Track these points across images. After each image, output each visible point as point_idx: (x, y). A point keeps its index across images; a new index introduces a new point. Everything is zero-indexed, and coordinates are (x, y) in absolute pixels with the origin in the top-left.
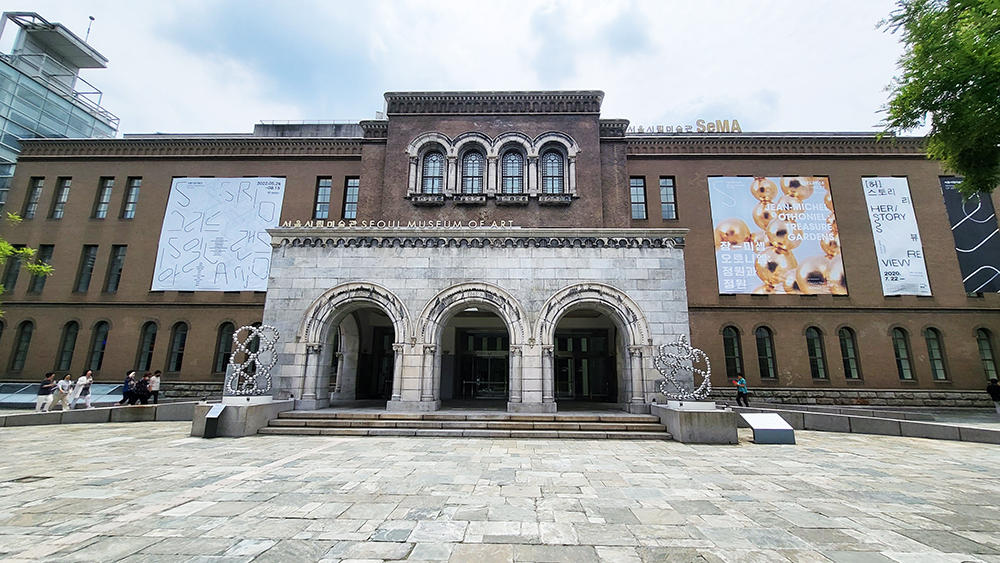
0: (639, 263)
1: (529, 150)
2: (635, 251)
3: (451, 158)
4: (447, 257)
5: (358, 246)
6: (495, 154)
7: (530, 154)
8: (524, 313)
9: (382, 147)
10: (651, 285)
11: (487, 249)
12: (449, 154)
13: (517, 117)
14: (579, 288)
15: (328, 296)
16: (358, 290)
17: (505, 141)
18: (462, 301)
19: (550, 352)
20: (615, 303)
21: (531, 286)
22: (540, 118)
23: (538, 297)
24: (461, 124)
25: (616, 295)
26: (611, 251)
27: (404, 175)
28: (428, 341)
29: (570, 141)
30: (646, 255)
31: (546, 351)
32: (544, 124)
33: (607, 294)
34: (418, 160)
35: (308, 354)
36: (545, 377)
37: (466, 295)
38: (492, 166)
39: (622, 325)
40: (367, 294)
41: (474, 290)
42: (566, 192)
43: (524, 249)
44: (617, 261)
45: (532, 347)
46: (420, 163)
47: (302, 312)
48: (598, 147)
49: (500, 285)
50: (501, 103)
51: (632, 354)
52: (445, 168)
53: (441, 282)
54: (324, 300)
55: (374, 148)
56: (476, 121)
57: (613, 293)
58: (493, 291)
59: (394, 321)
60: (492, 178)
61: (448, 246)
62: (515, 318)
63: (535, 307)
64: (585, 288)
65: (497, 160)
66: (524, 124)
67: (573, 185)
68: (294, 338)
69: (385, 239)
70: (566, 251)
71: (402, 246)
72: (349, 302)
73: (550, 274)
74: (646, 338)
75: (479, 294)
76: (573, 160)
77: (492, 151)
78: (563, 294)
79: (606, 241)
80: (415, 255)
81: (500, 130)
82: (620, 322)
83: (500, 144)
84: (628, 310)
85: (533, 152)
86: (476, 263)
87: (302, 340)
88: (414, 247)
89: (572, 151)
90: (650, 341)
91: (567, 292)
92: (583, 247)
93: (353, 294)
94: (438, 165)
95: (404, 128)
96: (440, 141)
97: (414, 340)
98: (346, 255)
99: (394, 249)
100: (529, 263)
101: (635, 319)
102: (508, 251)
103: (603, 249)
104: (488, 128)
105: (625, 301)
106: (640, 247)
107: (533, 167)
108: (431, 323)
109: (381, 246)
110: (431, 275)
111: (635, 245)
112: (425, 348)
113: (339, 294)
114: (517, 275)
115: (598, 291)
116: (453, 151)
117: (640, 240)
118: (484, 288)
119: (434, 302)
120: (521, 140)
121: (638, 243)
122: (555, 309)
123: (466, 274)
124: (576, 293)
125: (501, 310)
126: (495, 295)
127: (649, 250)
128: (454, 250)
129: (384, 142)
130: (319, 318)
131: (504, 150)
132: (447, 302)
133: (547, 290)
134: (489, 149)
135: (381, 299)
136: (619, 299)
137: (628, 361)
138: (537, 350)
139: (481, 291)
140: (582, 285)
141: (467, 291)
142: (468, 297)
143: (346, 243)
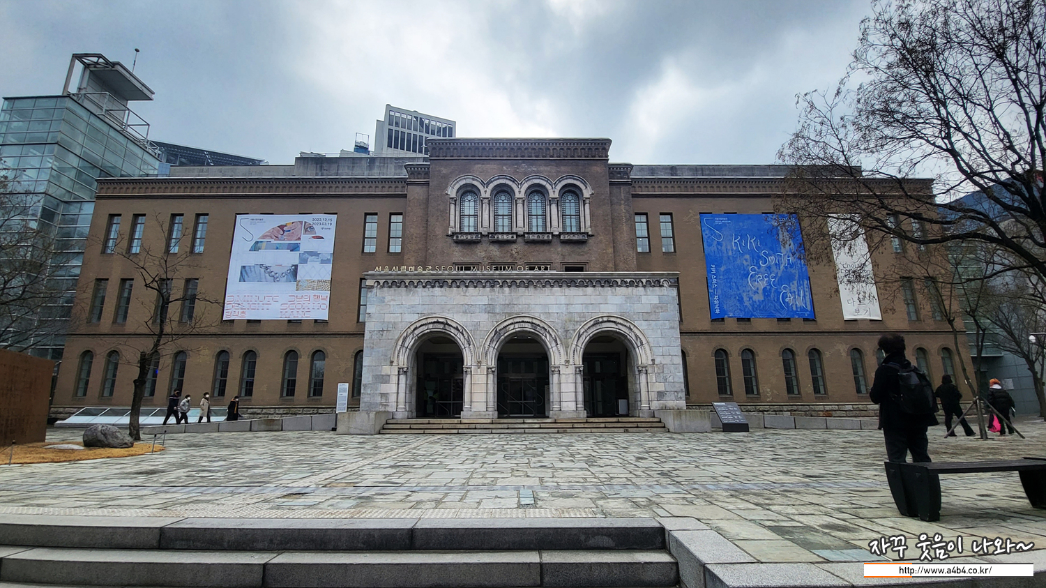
0: (644, 299)
1: (551, 192)
2: (641, 289)
3: (485, 198)
4: (501, 296)
5: (433, 287)
6: (522, 195)
7: (551, 195)
8: (561, 340)
9: (425, 188)
10: (653, 317)
11: (531, 289)
12: (483, 195)
13: (539, 162)
14: (600, 320)
15: (412, 328)
16: (434, 322)
17: (530, 183)
18: (514, 331)
19: (580, 371)
20: (627, 330)
21: (565, 318)
22: (559, 162)
23: (571, 327)
24: (492, 168)
25: (628, 325)
26: (623, 290)
27: (445, 214)
28: (489, 363)
29: (585, 184)
30: (649, 293)
31: (578, 369)
32: (563, 168)
33: (621, 324)
34: (456, 200)
35: (399, 375)
36: (577, 391)
37: (517, 326)
38: (520, 206)
39: (632, 349)
40: (442, 326)
41: (523, 322)
42: (583, 230)
43: (559, 289)
44: (628, 298)
45: (567, 367)
46: (458, 203)
47: (394, 341)
48: (608, 189)
49: (542, 318)
50: (526, 149)
51: (640, 371)
52: (480, 207)
53: (498, 316)
54: (409, 331)
55: (417, 189)
56: (505, 165)
57: (625, 323)
58: (538, 322)
59: (463, 347)
60: (520, 217)
61: (501, 287)
62: (554, 344)
63: (569, 335)
64: (605, 319)
65: (524, 201)
66: (546, 168)
67: (588, 223)
68: (389, 363)
69: (454, 281)
70: (590, 290)
71: (467, 287)
72: (428, 333)
73: (579, 309)
74: (650, 358)
75: (527, 325)
76: (587, 201)
77: (519, 192)
78: (589, 325)
79: (619, 281)
80: (476, 294)
81: (525, 174)
82: (631, 346)
83: (526, 186)
84: (636, 336)
85: (554, 193)
86: (523, 300)
87: (395, 364)
88: (475, 287)
89: (587, 193)
90: (653, 360)
91: (592, 323)
92: (603, 286)
93: (431, 326)
94: (472, 204)
95: (444, 171)
96: (475, 183)
97: (479, 362)
98: (424, 294)
99: (460, 289)
100: (563, 300)
101: (642, 344)
102: (547, 290)
103: (617, 288)
104: (516, 172)
105: (634, 329)
106: (644, 286)
107: (554, 207)
108: (491, 349)
109: (451, 287)
110: (489, 309)
111: (640, 284)
112: (488, 369)
113: (421, 326)
114: (554, 309)
115: (614, 322)
116: (486, 192)
117: (644, 281)
118: (530, 320)
119: (494, 332)
120: (543, 183)
121: (642, 282)
122: (584, 337)
123: (516, 309)
124: (598, 323)
125: (543, 337)
126: (539, 325)
127: (651, 288)
128: (507, 289)
129: (427, 184)
130: (406, 345)
131: (529, 191)
132: (502, 332)
133: (577, 322)
134: (516, 190)
135: (453, 330)
136: (630, 329)
137: (637, 377)
138: (571, 369)
139: (527, 322)
140: (602, 317)
141: (517, 323)
142: (518, 327)
143: (424, 285)
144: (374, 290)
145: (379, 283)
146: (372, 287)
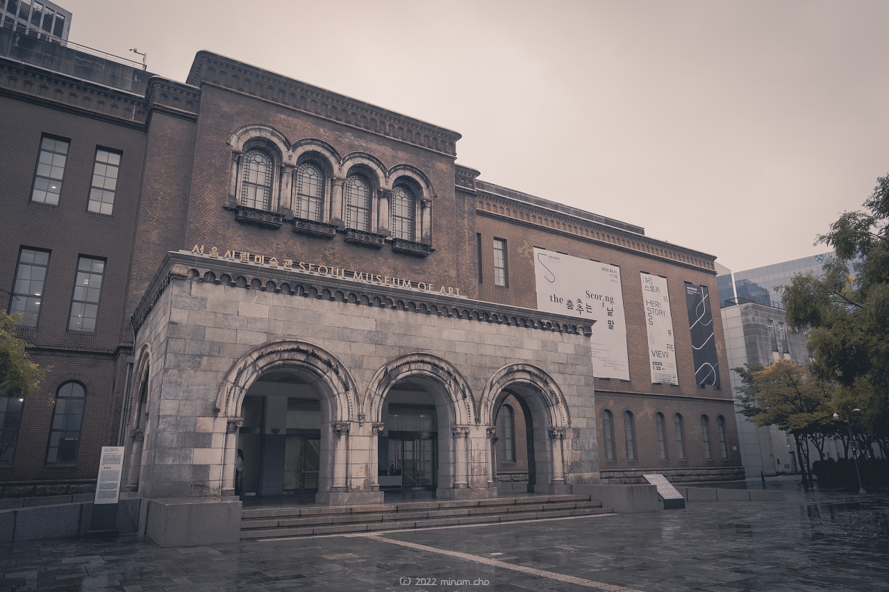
0: (560, 347)
1: (382, 180)
2: (558, 334)
3: (286, 165)
4: (393, 321)
5: (293, 294)
6: (344, 175)
7: (383, 185)
9: (185, 124)
10: (569, 370)
11: (434, 316)
12: (285, 161)
13: (370, 136)
14: (515, 368)
15: (255, 356)
16: (293, 350)
17: (356, 161)
18: (409, 374)
20: (542, 385)
21: (475, 361)
22: (396, 144)
23: (481, 375)
24: (302, 124)
25: (544, 376)
26: (539, 333)
28: (375, 420)
29: (426, 181)
30: (566, 340)
33: (536, 376)
34: (240, 158)
35: (227, 433)
36: (488, 461)
37: (413, 366)
38: (337, 189)
40: (302, 357)
42: (418, 240)
43: (468, 321)
44: (544, 343)
45: (477, 428)
46: (242, 161)
47: (220, 375)
48: (453, 195)
49: (447, 358)
51: (553, 436)
52: (276, 176)
53: (389, 350)
54: (250, 360)
55: (172, 122)
56: (322, 126)
57: (541, 375)
58: (441, 364)
59: (335, 393)
60: (338, 206)
61: (395, 308)
62: (460, 395)
63: (478, 385)
64: (520, 368)
65: (344, 183)
66: (379, 147)
67: (428, 233)
68: (212, 413)
69: (326, 289)
70: (504, 327)
71: (345, 301)
72: (280, 365)
73: (491, 351)
74: (566, 420)
75: (427, 367)
76: (427, 205)
77: (339, 171)
78: (502, 374)
80: (359, 313)
81: (350, 147)
83: (349, 164)
84: (552, 393)
85: (386, 183)
86: (423, 332)
87: (221, 414)
88: (358, 303)
89: (429, 194)
90: (569, 423)
91: (506, 370)
92: (518, 325)
93: (286, 355)
96: (275, 140)
97: (362, 417)
98: (277, 302)
99: (335, 303)
101: (557, 403)
102: (454, 321)
104: (337, 141)
105: (550, 383)
106: (561, 330)
107: (384, 202)
108: (377, 398)
109: (321, 298)
110: (377, 339)
111: (557, 327)
112: (372, 427)
113: (269, 354)
114: (462, 349)
115: (529, 372)
116: (290, 158)
117: (561, 324)
118: (432, 360)
119: (382, 374)
120: (373, 166)
121: (559, 325)
122: (495, 389)
123: (415, 343)
124: (513, 372)
125: (447, 386)
126: (442, 369)
127: (568, 334)
128: (401, 313)
129: (194, 120)
130: (241, 383)
131: (353, 172)
132: (393, 374)
133: (488, 368)
134: (336, 167)
135: (320, 364)
136: (545, 382)
138: (481, 432)
139: (428, 363)
140: (517, 365)
141: (414, 362)
142: (415, 369)
143: (278, 288)
144: (187, 284)
145: (196, 273)
146: (182, 278)
